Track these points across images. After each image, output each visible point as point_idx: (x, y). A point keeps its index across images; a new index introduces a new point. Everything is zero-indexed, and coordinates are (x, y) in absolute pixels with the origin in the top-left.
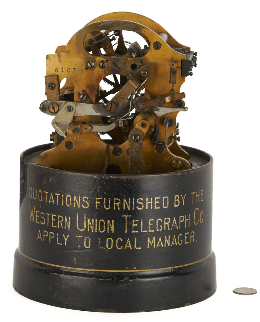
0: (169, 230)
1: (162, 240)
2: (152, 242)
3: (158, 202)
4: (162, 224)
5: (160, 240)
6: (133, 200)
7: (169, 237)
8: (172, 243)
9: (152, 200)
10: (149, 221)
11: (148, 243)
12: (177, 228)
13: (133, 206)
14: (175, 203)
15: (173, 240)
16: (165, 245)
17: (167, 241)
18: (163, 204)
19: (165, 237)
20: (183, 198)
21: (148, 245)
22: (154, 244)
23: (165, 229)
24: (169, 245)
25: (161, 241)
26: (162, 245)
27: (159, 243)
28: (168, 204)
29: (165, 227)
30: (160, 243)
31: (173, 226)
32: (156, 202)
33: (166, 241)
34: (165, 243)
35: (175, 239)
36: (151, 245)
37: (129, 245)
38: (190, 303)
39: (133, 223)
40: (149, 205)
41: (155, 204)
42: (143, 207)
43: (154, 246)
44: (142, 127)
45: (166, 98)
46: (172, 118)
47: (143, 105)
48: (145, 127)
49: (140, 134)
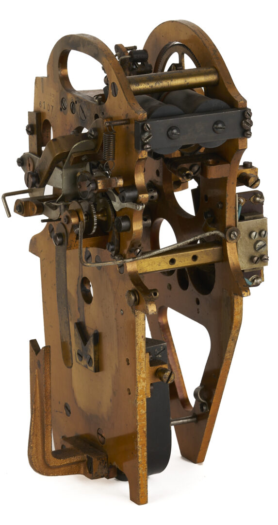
44: (65, 223)
45: (98, 181)
46: (129, 217)
47: (80, 185)
48: (68, 223)
49: (64, 233)
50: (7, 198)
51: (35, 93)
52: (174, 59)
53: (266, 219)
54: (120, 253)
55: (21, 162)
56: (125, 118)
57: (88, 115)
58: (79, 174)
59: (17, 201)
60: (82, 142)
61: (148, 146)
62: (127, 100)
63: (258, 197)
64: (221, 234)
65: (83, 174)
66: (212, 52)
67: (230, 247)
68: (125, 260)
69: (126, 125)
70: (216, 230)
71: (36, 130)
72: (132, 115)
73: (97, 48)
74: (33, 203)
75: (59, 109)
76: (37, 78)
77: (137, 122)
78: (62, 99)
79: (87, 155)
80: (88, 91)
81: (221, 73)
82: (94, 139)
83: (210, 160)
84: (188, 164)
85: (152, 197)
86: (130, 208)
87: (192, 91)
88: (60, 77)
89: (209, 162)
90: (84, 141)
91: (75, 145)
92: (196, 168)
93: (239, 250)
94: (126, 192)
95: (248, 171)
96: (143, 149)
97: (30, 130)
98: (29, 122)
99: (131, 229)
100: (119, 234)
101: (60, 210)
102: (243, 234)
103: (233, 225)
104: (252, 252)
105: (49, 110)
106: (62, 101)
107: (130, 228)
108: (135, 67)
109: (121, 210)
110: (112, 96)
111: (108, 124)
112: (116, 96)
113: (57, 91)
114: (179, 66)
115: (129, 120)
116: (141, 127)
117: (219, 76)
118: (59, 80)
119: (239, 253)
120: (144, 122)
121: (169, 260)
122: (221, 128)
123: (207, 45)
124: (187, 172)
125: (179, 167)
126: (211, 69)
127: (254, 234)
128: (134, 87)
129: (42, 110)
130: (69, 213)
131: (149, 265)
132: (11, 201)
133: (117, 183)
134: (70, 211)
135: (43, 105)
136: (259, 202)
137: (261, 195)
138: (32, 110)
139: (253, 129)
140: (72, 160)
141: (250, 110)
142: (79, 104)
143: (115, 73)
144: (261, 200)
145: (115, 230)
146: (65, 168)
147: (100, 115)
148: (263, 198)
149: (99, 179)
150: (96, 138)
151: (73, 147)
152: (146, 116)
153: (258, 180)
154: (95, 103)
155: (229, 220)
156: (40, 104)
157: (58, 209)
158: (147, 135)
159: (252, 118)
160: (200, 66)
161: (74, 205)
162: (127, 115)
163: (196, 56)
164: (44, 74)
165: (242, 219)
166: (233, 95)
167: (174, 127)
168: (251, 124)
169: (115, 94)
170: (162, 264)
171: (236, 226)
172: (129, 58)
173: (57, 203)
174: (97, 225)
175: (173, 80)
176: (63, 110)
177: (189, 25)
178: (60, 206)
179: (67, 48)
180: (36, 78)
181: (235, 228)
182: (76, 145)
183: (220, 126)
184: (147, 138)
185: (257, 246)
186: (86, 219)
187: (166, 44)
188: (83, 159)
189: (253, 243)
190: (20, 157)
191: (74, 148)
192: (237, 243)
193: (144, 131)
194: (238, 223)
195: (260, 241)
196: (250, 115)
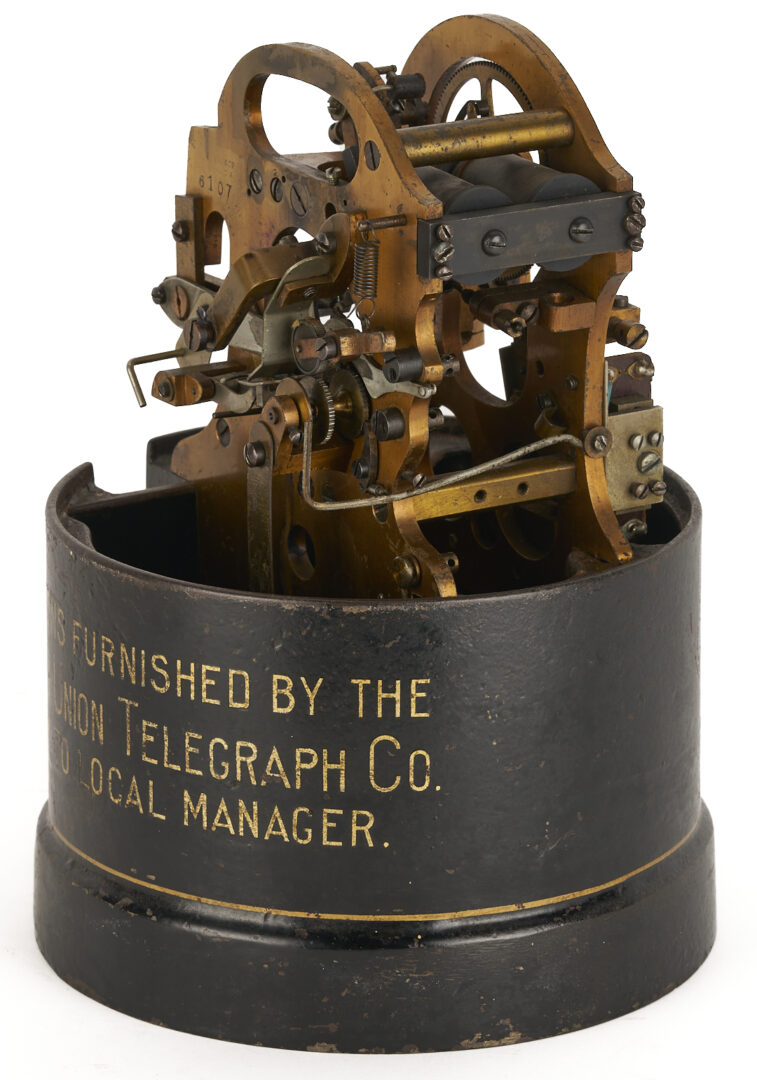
0: (254, 782)
1: (229, 811)
2: (198, 808)
3: (213, 683)
4: (230, 756)
5: (223, 807)
6: (141, 655)
7: (255, 808)
8: (267, 829)
9: (192, 669)
10: (187, 737)
11: (186, 807)
12: (287, 784)
13: (143, 676)
14: (275, 701)
15: (273, 820)
16: (242, 829)
17: (249, 819)
18: (231, 692)
19: (241, 803)
20: (308, 691)
21: (186, 813)
22: (205, 818)
23: (239, 778)
24: (255, 834)
25: (226, 814)
26: (229, 825)
27: (218, 816)
28: (247, 696)
29: (239, 771)
30: (223, 820)
31: (269, 773)
32: (206, 682)
33: (245, 818)
34: (241, 824)
35: (280, 822)
36: (195, 816)
37: (135, 799)
38: (333, 1046)
39: (144, 729)
40: (186, 684)
41: (204, 686)
42: (168, 684)
43: (205, 825)
44: (271, 423)
45: (342, 339)
46: (402, 411)
47: (300, 347)
48: (276, 422)
49: (267, 443)
50: (137, 368)
51: (189, 159)
52: (471, 91)
53: (659, 410)
54: (378, 481)
55: (161, 295)
56: (396, 214)
57: (311, 204)
58: (296, 324)
59: (160, 375)
60: (307, 260)
61: (445, 271)
62: (401, 178)
63: (642, 365)
64: (576, 441)
65: (307, 324)
66: (558, 79)
67: (591, 465)
68: (392, 496)
69: (398, 228)
70: (565, 433)
71: (192, 231)
72: (412, 206)
73: (334, 72)
74: (194, 379)
75: (245, 190)
76: (194, 130)
77: (422, 223)
78: (252, 172)
79: (315, 286)
80: (302, 156)
81: (578, 121)
82: (327, 253)
83: (557, 295)
84: (514, 303)
85: (450, 371)
86: (405, 394)
87: (517, 156)
88: (247, 128)
89: (554, 298)
90: (311, 259)
91: (291, 269)
92: (529, 312)
93: (608, 471)
94: (400, 361)
95: (621, 314)
96: (435, 275)
97: (180, 231)
98: (177, 217)
99: (405, 436)
100: (378, 445)
101: (254, 394)
102: (617, 440)
103: (598, 422)
104: (634, 475)
105: (220, 194)
106: (251, 175)
107: (403, 433)
108: (397, 108)
109: (383, 396)
110: (366, 168)
111: (365, 226)
112: (375, 167)
113: (240, 157)
114: (482, 107)
115: (404, 216)
116: (430, 232)
117: (574, 127)
118: (246, 134)
119: (609, 478)
120: (438, 223)
121: (474, 494)
122: (585, 232)
123: (548, 64)
124: (514, 320)
125: (497, 309)
126: (559, 114)
127: (637, 440)
128: (412, 151)
129: (205, 192)
130: (280, 403)
131: (436, 503)
132: (147, 374)
133: (383, 344)
134: (281, 399)
135: (207, 182)
136: (643, 375)
137: (646, 361)
138: (183, 192)
139: (645, 234)
140: (284, 297)
141: (640, 195)
142: (291, 183)
143: (374, 122)
144: (649, 372)
145: (371, 436)
146: (269, 313)
147: (339, 206)
148: (653, 368)
149: (344, 335)
150: (332, 253)
151: (288, 272)
152: (440, 209)
153: (645, 333)
154: (327, 181)
155: (591, 413)
156: (201, 180)
157: (250, 393)
158: (442, 248)
159: (644, 212)
160: (531, 108)
161: (287, 386)
162: (400, 207)
163: (522, 86)
164: (212, 120)
165: (613, 410)
166: (606, 166)
167: (496, 230)
168: (642, 223)
169: (374, 165)
170: (460, 503)
171: (603, 424)
172: (388, 91)
173: (250, 381)
174: (335, 427)
175: (487, 137)
176: (252, 193)
177: (507, 26)
178: (254, 388)
179: (263, 72)
180: (193, 128)
181: (601, 429)
182: (295, 266)
183: (582, 227)
184: (445, 254)
185: (644, 464)
186: (314, 414)
187: (455, 61)
188: (307, 294)
189: (636, 458)
190: (157, 285)
191: (290, 274)
192: (604, 458)
193: (438, 241)
194: (608, 418)
195: (650, 453)
196: (641, 204)
